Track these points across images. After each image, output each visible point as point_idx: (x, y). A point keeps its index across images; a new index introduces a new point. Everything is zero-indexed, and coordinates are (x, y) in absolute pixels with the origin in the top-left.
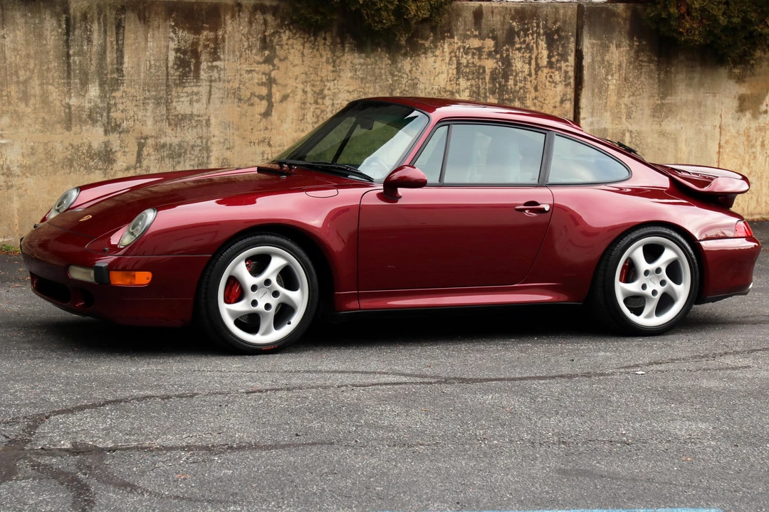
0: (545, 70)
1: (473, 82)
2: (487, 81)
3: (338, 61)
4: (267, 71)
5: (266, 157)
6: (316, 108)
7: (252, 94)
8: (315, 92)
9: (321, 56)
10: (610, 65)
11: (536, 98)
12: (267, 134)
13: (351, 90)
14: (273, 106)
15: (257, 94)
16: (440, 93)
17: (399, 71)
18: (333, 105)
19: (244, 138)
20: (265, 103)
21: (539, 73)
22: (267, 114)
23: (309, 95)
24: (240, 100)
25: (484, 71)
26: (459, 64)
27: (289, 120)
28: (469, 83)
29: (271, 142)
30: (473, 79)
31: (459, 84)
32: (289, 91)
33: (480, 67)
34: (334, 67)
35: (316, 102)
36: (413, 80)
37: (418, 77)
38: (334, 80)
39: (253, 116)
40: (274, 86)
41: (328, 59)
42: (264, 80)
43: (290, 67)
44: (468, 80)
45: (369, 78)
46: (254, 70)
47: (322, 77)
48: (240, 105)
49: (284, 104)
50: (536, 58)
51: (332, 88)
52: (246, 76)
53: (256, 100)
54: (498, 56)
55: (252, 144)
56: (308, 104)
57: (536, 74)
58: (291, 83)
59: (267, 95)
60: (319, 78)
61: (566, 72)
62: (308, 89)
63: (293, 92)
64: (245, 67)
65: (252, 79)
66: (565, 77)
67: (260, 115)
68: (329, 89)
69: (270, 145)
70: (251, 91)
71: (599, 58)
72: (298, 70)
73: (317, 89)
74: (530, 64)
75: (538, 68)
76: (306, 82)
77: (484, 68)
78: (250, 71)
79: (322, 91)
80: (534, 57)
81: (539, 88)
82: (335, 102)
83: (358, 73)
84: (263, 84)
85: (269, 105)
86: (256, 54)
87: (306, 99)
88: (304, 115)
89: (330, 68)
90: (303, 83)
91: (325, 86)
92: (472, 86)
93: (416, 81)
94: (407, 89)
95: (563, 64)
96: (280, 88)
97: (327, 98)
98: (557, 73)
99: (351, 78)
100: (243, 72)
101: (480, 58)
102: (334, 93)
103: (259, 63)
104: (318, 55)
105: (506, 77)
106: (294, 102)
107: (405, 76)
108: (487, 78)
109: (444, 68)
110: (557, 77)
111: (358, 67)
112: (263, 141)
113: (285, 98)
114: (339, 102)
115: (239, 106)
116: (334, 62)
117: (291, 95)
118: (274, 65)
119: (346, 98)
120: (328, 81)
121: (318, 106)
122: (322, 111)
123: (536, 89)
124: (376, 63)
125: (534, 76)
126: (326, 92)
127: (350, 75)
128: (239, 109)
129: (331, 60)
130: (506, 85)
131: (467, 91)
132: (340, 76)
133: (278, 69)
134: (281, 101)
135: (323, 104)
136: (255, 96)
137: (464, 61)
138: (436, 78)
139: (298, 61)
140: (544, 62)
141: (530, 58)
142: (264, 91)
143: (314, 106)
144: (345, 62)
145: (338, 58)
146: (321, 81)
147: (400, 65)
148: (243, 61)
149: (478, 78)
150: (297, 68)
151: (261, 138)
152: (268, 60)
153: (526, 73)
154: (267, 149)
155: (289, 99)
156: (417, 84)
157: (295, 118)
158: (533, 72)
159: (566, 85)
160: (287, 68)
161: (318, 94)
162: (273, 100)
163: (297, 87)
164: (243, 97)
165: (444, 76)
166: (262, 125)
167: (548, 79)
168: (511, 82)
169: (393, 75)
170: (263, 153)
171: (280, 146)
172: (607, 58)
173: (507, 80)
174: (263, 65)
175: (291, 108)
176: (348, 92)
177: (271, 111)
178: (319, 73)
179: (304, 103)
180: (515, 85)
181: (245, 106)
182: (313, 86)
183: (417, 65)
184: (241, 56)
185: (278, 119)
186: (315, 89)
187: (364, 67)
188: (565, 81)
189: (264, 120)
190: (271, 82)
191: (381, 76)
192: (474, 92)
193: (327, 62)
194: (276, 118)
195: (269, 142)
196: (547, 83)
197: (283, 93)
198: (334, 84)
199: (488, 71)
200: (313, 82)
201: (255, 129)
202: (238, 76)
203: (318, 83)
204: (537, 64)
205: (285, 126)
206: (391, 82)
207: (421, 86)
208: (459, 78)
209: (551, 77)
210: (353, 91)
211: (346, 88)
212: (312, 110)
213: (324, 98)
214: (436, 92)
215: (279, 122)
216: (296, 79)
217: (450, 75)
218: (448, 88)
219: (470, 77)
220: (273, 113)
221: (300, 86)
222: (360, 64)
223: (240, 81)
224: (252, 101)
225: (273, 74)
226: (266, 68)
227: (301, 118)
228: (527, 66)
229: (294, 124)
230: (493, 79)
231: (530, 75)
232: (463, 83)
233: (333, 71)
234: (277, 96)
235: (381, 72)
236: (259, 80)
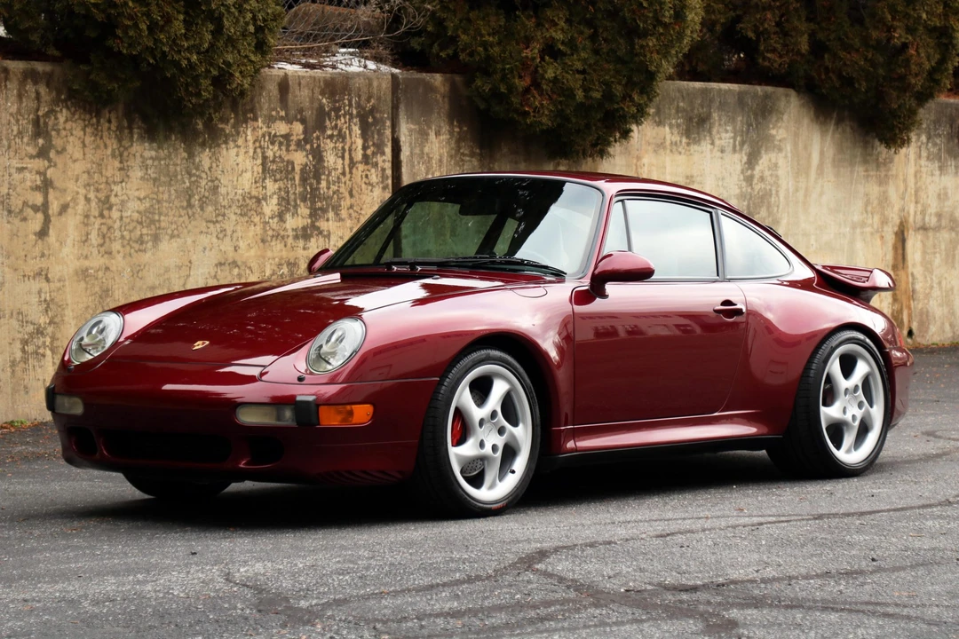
0: (361, 167)
1: (281, 184)
2: (297, 182)
3: (125, 154)
4: (42, 170)
5: (43, 299)
6: (102, 224)
7: (24, 202)
8: (100, 200)
9: (106, 146)
10: (430, 159)
11: (351, 207)
12: (43, 264)
13: (142, 196)
14: (50, 221)
15: (30, 203)
16: (244, 200)
17: (197, 169)
18: (121, 218)
19: (16, 270)
20: (40, 216)
21: (354, 170)
22: (43, 233)
23: (93, 204)
24: (10, 212)
25: (293, 169)
26: (265, 158)
27: (69, 242)
28: (277, 186)
29: (49, 276)
30: (281, 180)
31: (265, 188)
32: (69, 199)
33: (288, 162)
34: (121, 162)
35: (102, 215)
36: (212, 181)
37: (219, 177)
38: (121, 182)
39: (26, 236)
40: (51, 191)
41: (113, 151)
42: (39, 183)
43: (70, 163)
44: (275, 181)
45: (163, 179)
46: (26, 168)
47: (107, 178)
48: (10, 219)
49: (63, 219)
50: (350, 150)
51: (119, 194)
52: (16, 176)
53: (29, 212)
54: (308, 147)
55: (26, 279)
56: (92, 219)
57: (351, 173)
58: (71, 186)
59: (43, 205)
60: (104, 180)
61: (383, 170)
62: (92, 195)
63: (74, 199)
64: (15, 163)
65: (23, 180)
66: (382, 177)
67: (35, 234)
68: (116, 196)
69: (47, 280)
70: (22, 199)
71: (417, 151)
72: (79, 168)
73: (102, 196)
74: (343, 158)
75: (352, 164)
76: (88, 185)
77: (293, 163)
78: (21, 170)
79: (108, 197)
80: (347, 148)
81: (354, 192)
82: (124, 214)
83: (149, 172)
84: (37, 188)
85: (45, 220)
86: (28, 144)
87: (89, 210)
88: (88, 234)
89: (117, 164)
90: (85, 187)
91: (112, 191)
92: (280, 189)
93: (216, 183)
94: (207, 194)
95: (379, 159)
96: (58, 194)
97: (114, 208)
98: (373, 170)
99: (142, 178)
100: (13, 171)
101: (288, 150)
102: (123, 201)
103: (32, 157)
104: (102, 145)
105: (318, 178)
106: (76, 214)
107: (204, 176)
108: (297, 178)
109: (248, 164)
110: (374, 178)
111: (149, 162)
112: (39, 274)
113: (64, 208)
114: (129, 214)
115: (8, 222)
116: (121, 155)
117: (71, 204)
118: (50, 160)
119: (137, 208)
120: (115, 183)
121: (104, 221)
122: (109, 229)
123: (351, 195)
124: (169, 156)
125: (348, 176)
126: (113, 199)
127: (140, 174)
128: (9, 226)
129: (117, 152)
130: (318, 189)
131: (275, 196)
132: (128, 176)
133: (55, 165)
134: (60, 214)
135: (110, 217)
136: (28, 206)
137: (270, 154)
138: (240, 179)
139: (78, 154)
140: (359, 155)
141: (343, 148)
142: (38, 199)
143: (99, 221)
144: (134, 155)
145: (126, 149)
146: (107, 183)
147: (197, 160)
148: (12, 154)
149: (287, 178)
150: (77, 165)
151: (36, 269)
152: (43, 153)
153: (340, 171)
154: (44, 285)
155: (70, 210)
156: (218, 187)
157: (76, 239)
158: (347, 169)
159: (384, 188)
160: (65, 164)
161: (104, 203)
162: (50, 212)
163: (78, 193)
164: (13, 208)
165: (248, 175)
166: (37, 251)
167: (364, 179)
168: (323, 184)
169: (190, 175)
170: (40, 292)
171: (59, 280)
172: (426, 150)
173: (319, 183)
174: (37, 160)
175: (72, 222)
176: (139, 199)
177: (48, 228)
178: (104, 171)
179: (87, 216)
180: (328, 188)
181: (16, 221)
182: (97, 190)
183: (217, 159)
184: (9, 147)
185: (57, 240)
186: (99, 195)
187: (156, 163)
188: (382, 182)
189: (40, 242)
190: (46, 185)
191: (176, 176)
192: (283, 198)
193: (113, 156)
194: (54, 239)
195: (46, 275)
196: (363, 186)
197: (62, 202)
198: (122, 187)
199: (297, 168)
200: (97, 185)
201: (29, 256)
202: (7, 177)
203: (102, 186)
204: (351, 159)
205: (66, 250)
206: (188, 184)
207: (222, 190)
208: (265, 178)
209: (367, 176)
210: (145, 198)
211: (137, 194)
212: (97, 226)
213: (110, 209)
214: (240, 198)
215: (57, 245)
216: (77, 181)
217: (255, 174)
218: (254, 193)
219: (278, 176)
220: (51, 231)
221: (83, 191)
222: (152, 158)
223: (9, 183)
224: (25, 214)
225: (50, 173)
226: (40, 164)
227: (84, 238)
228: (340, 161)
229: (76, 247)
230: (304, 180)
231: (344, 174)
232: (271, 186)
233: (120, 169)
234: (54, 207)
235: (176, 170)
236: (32, 181)
